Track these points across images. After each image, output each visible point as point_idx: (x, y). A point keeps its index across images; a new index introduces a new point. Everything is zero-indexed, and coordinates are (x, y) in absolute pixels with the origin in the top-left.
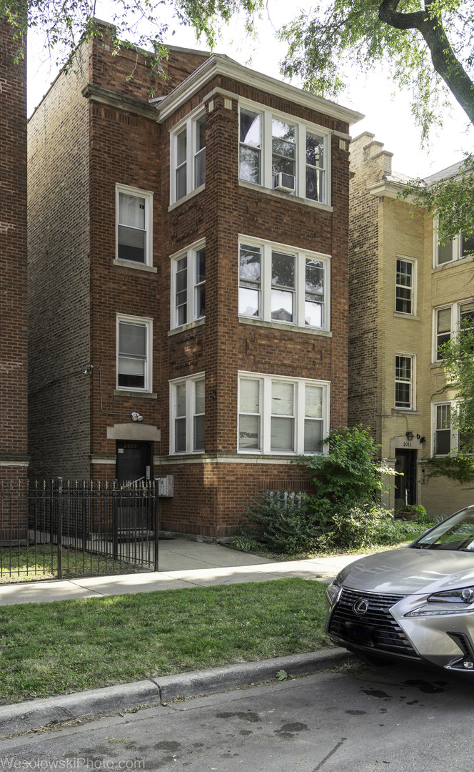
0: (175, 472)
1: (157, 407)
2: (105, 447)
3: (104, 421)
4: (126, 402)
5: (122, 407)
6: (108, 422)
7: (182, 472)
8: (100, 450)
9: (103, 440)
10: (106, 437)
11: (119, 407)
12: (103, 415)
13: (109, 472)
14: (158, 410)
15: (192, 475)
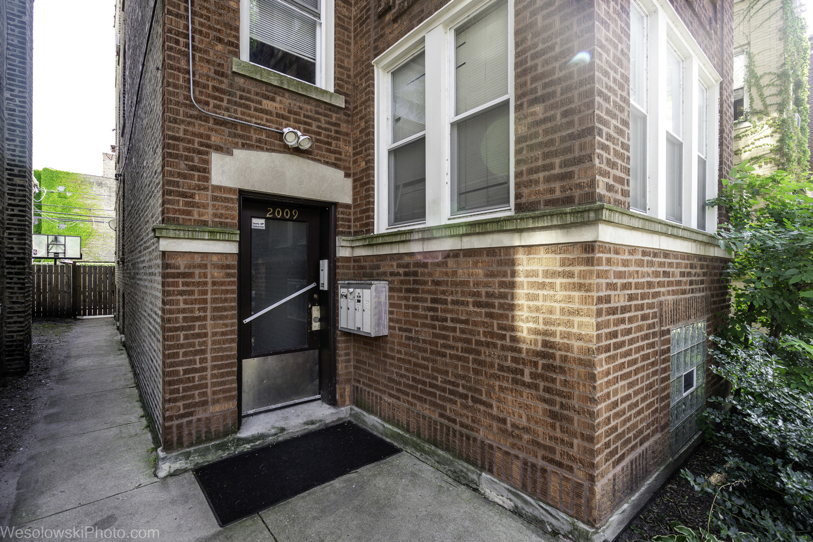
0: (392, 274)
1: (344, 127)
2: (205, 206)
3: (200, 136)
4: (267, 98)
5: (256, 110)
6: (215, 139)
7: (415, 274)
8: (189, 213)
9: (199, 188)
10: (207, 179)
11: (248, 107)
12: (196, 117)
13: (218, 274)
14: (347, 134)
15: (455, 284)
